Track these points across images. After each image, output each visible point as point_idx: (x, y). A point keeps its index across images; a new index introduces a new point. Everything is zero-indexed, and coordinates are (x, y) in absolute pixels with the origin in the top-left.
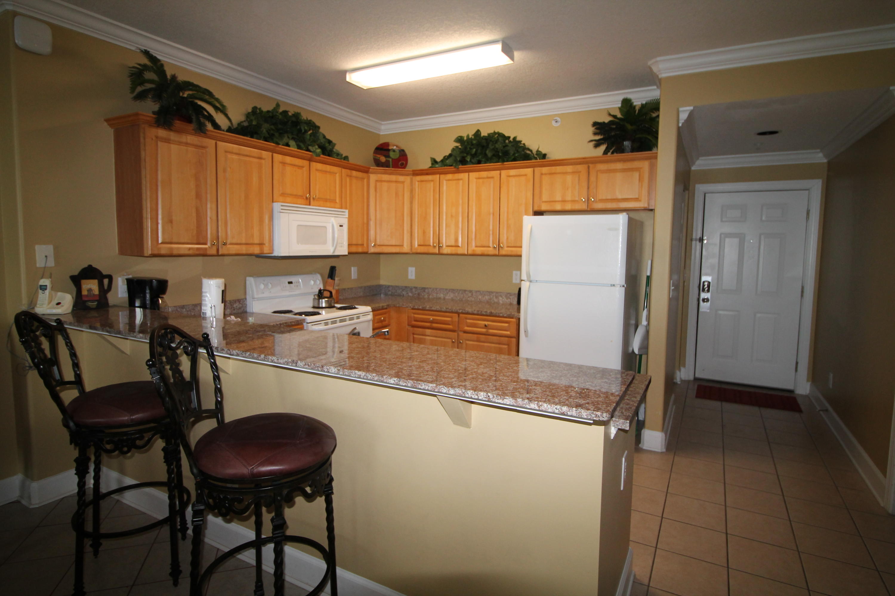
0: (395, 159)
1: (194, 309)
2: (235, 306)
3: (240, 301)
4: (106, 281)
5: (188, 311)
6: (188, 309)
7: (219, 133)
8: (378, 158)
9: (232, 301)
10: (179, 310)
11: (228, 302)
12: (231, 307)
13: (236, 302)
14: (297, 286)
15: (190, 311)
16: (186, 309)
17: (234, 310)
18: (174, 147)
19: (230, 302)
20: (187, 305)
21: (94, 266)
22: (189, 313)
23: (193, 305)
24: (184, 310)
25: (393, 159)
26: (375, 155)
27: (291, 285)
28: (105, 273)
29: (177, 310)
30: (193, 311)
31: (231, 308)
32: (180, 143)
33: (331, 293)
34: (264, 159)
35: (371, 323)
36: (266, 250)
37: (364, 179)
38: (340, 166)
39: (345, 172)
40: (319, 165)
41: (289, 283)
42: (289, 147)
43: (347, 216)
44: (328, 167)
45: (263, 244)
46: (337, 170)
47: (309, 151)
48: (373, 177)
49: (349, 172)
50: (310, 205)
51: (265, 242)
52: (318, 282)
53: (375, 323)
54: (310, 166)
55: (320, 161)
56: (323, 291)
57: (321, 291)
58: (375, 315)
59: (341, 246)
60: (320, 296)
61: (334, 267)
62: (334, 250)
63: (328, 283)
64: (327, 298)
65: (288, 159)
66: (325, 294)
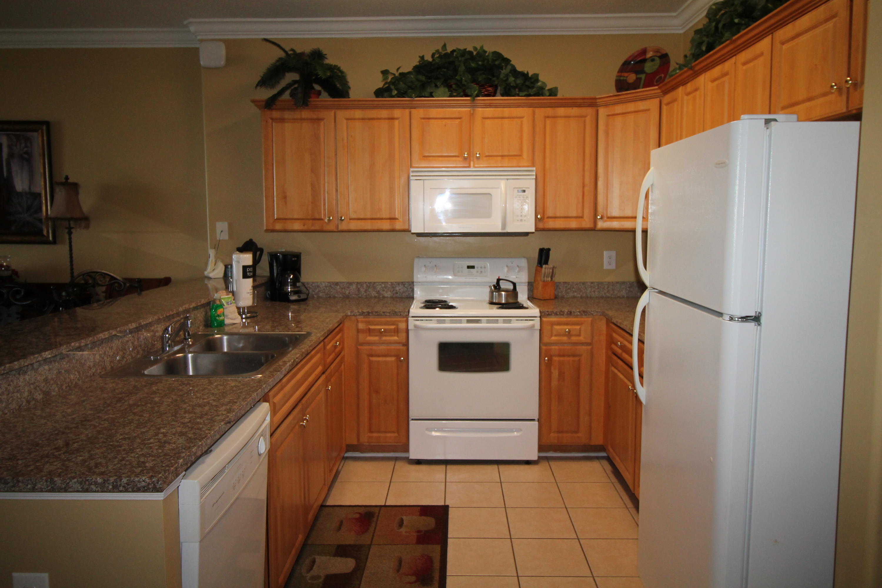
0: (649, 74)
1: (348, 287)
2: (397, 289)
3: (405, 284)
4: (258, 253)
5: (342, 289)
6: (342, 287)
7: (346, 101)
8: (625, 78)
9: (395, 283)
10: (332, 286)
11: (390, 283)
12: (393, 289)
13: (399, 284)
14: (481, 272)
15: (345, 289)
16: (340, 286)
17: (397, 293)
18: (288, 126)
19: (392, 285)
20: (341, 282)
21: (254, 240)
22: (343, 290)
23: (348, 283)
24: (338, 287)
25: (647, 74)
26: (620, 74)
27: (472, 270)
28: (259, 246)
29: (330, 286)
30: (347, 289)
31: (393, 291)
32: (295, 120)
33: (514, 284)
34: (397, 119)
35: (537, 334)
36: (398, 226)
37: (585, 117)
38: (530, 106)
39: (540, 112)
40: (489, 112)
41: (469, 267)
42: (433, 97)
43: (534, 177)
44: (507, 112)
45: (395, 219)
46: (524, 112)
47: (466, 95)
48: (603, 112)
49: (550, 111)
50: (469, 167)
51: (397, 217)
52: (517, 270)
53: (552, 336)
54: (472, 116)
55: (490, 106)
56: (501, 281)
57: (499, 280)
58: (552, 324)
59: (521, 220)
60: (497, 287)
61: (549, 250)
62: (504, 225)
63: (537, 272)
64: (506, 291)
65: (434, 112)
66: (504, 285)
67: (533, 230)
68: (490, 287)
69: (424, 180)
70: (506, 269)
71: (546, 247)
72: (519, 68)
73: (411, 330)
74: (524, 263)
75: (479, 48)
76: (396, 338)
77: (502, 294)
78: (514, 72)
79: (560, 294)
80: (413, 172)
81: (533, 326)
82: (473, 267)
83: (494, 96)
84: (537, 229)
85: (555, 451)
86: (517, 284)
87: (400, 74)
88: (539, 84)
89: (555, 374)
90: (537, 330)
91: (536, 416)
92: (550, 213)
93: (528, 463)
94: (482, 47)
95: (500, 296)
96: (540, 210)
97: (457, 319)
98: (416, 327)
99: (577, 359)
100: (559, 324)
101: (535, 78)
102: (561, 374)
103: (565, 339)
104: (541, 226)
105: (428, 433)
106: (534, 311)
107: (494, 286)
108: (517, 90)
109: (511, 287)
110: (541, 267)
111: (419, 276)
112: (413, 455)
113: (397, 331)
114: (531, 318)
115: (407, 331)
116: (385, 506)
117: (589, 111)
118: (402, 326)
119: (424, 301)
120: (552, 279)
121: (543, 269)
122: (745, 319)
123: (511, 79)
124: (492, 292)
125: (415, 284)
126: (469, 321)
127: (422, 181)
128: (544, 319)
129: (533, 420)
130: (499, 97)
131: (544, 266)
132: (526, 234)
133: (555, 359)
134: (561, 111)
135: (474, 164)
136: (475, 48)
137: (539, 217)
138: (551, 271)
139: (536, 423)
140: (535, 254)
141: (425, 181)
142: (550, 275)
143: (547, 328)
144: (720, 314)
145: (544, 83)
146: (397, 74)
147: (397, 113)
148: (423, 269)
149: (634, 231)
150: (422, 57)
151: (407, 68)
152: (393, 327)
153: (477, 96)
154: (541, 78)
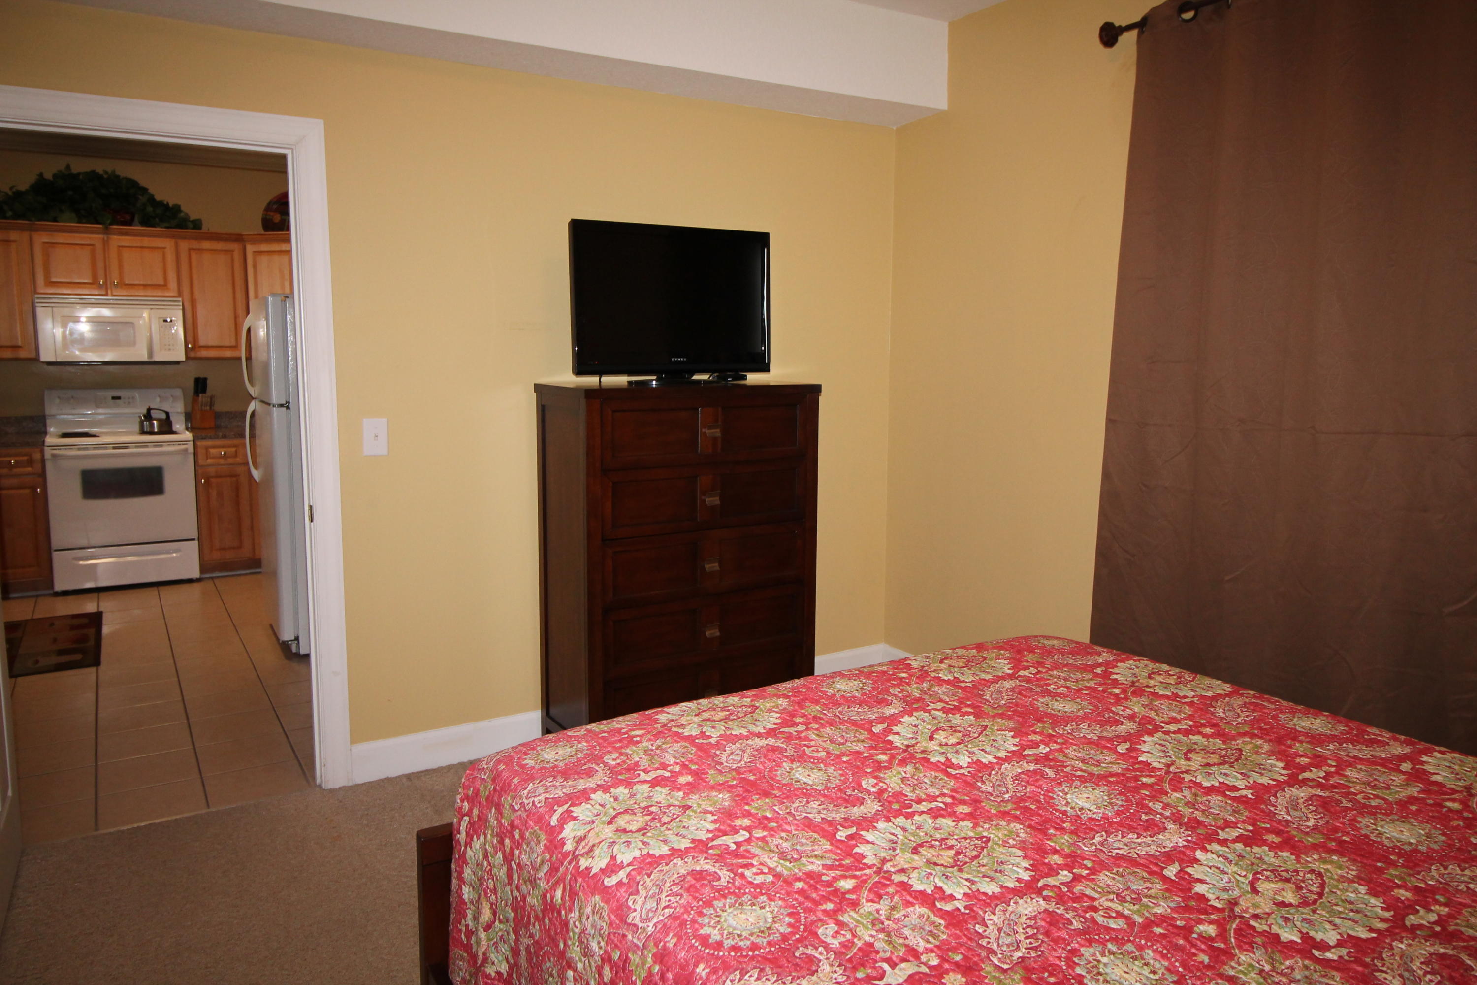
2: (24, 424)
3: (34, 419)
8: (271, 218)
9: (20, 418)
11: (14, 418)
12: (18, 424)
13: (26, 419)
14: (129, 402)
17: (24, 428)
19: (17, 419)
26: (266, 213)
27: (118, 401)
31: (19, 426)
33: (167, 414)
34: (14, 241)
35: (191, 458)
36: (23, 354)
37: (233, 251)
38: (172, 237)
39: (184, 245)
40: (126, 241)
41: (114, 398)
42: (57, 221)
43: (181, 307)
44: (147, 242)
45: (19, 347)
46: (168, 244)
47: (98, 222)
48: (250, 249)
49: (195, 244)
50: (106, 295)
51: (20, 344)
52: (171, 399)
53: (207, 459)
54: (106, 244)
55: (126, 234)
56: (152, 411)
57: (149, 410)
58: (207, 448)
59: (170, 350)
60: (148, 416)
61: (205, 380)
62: (150, 352)
63: (195, 401)
64: (158, 420)
65: (60, 238)
66: (154, 414)
67: (184, 359)
68: (140, 417)
69: (52, 307)
70: (158, 399)
71: (202, 376)
72: (158, 198)
73: (48, 459)
74: (178, 392)
75: (110, 172)
76: (29, 469)
77: (153, 423)
78: (152, 200)
79: (222, 424)
80: (38, 298)
81: (186, 450)
82: (119, 398)
83: (130, 225)
84: (187, 357)
85: (220, 570)
86: (170, 414)
87: (14, 193)
88: (182, 214)
89: (214, 493)
90: (191, 453)
91: (195, 535)
92: (202, 341)
93: (190, 581)
94: (114, 172)
95: (152, 425)
96: (190, 339)
97: (104, 446)
98: (54, 456)
99: (234, 479)
100: (214, 447)
101: (177, 209)
102: (220, 494)
103: (222, 461)
104: (192, 354)
105: (75, 562)
106: (188, 436)
107: (144, 416)
108: (157, 219)
109: (164, 416)
110: (198, 396)
111: (50, 409)
112: (59, 587)
113: (30, 462)
114: (186, 442)
115: (43, 461)
116: (32, 620)
117: (235, 247)
118: (37, 456)
119: (60, 434)
120: (211, 408)
121: (200, 399)
122: (281, 406)
123: (150, 209)
124: (142, 423)
125: (47, 417)
126: (114, 448)
127: (50, 309)
128: (199, 443)
129: (194, 539)
130: (137, 226)
131: (200, 395)
132: (178, 363)
133: (213, 480)
134: (206, 245)
135: (112, 292)
136: (106, 172)
137: (190, 346)
138: (209, 400)
139: (196, 542)
140: (191, 384)
141: (54, 309)
142: (209, 404)
143: (201, 452)
144: (269, 404)
145: (187, 214)
146: (10, 193)
147: (14, 235)
148: (57, 401)
149: (240, 358)
150: (41, 175)
151: (23, 186)
152: (25, 458)
153: (111, 224)
154: (183, 208)
